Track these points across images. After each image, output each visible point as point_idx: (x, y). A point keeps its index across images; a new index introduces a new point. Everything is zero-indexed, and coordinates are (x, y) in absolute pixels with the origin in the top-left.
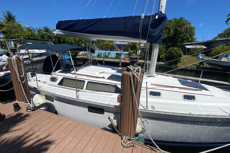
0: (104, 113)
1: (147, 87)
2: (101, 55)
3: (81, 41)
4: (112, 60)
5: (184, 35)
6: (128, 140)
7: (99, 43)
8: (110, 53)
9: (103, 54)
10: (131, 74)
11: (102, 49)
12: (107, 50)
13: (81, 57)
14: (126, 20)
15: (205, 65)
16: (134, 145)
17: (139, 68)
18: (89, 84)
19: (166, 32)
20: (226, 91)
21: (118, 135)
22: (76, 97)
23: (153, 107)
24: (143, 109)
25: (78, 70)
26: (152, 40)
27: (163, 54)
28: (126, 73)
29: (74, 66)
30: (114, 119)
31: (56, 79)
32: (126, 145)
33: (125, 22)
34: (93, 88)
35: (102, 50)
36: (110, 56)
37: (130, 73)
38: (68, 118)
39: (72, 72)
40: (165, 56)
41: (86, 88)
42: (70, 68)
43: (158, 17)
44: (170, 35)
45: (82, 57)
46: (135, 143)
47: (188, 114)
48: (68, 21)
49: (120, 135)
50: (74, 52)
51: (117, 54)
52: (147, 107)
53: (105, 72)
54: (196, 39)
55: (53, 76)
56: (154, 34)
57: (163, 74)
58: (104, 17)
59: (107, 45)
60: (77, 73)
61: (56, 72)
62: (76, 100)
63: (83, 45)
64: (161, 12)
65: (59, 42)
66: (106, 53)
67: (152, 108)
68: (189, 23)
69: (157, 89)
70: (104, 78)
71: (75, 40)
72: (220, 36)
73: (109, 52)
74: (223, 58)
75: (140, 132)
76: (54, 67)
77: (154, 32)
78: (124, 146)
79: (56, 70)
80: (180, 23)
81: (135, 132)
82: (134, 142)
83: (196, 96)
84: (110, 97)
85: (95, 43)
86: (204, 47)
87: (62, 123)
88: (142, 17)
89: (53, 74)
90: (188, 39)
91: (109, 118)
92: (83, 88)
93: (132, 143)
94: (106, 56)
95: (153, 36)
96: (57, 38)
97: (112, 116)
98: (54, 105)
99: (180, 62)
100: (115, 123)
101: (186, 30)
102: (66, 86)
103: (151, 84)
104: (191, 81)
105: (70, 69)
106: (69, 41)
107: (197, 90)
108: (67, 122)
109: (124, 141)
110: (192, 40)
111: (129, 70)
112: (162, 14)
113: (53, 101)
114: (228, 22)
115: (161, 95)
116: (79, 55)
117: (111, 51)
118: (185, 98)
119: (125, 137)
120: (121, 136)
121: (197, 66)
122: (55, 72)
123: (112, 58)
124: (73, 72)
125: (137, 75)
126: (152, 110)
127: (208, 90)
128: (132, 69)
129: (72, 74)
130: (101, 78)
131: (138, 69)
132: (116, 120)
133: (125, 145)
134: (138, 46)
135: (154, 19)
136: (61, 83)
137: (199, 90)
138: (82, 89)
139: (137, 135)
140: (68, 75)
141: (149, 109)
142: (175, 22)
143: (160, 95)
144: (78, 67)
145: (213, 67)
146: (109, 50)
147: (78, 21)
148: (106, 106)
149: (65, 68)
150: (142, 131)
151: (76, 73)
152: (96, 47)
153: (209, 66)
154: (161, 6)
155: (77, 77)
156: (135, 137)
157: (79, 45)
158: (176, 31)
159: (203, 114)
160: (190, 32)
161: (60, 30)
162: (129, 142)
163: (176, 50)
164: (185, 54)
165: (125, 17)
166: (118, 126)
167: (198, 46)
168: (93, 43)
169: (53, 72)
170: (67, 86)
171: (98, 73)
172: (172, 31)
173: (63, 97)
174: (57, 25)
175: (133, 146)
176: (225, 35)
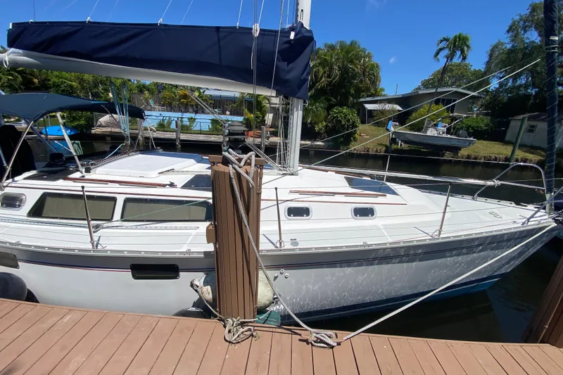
0: (178, 275)
1: (279, 199)
2: (170, 123)
3: (102, 84)
4: (202, 138)
5: (361, 81)
6: (239, 325)
7: (160, 92)
8: (195, 119)
9: (174, 123)
10: (232, 171)
11: (169, 106)
12: (187, 111)
13: (109, 129)
14: (222, 35)
15: (401, 145)
16: (254, 334)
17: (251, 156)
18: (129, 205)
19: (325, 72)
20: (430, 193)
21: (215, 320)
22: (90, 246)
23: (294, 242)
24: (274, 248)
25: (91, 167)
26: (287, 90)
27: (321, 122)
28: (221, 167)
29: (76, 158)
30: (206, 283)
31: (21, 201)
32: (235, 337)
33: (219, 40)
34: (144, 216)
35: (171, 111)
36: (196, 127)
37: (230, 169)
38: (71, 307)
39: (71, 176)
40: (327, 126)
41: (122, 217)
42: (67, 165)
43: (296, 35)
44: (334, 79)
45: (111, 132)
46: (256, 328)
47: (361, 246)
48: (46, 23)
49: (221, 320)
50: (80, 117)
51: (214, 122)
52: (280, 243)
53: (176, 169)
54: (384, 90)
55: (7, 190)
56: (289, 76)
57: (312, 166)
58: (160, 21)
59: (185, 96)
60: (88, 176)
61: (16, 179)
62: (92, 253)
63: (111, 95)
64: (302, 25)
65: (28, 86)
66: (182, 118)
67: (292, 244)
68: (369, 56)
69: (303, 201)
70: (172, 185)
71: (81, 81)
72: (426, 84)
73: (193, 115)
74: (430, 129)
75: (268, 302)
76: (8, 163)
77: (289, 72)
78: (230, 342)
79: (16, 172)
80: (350, 53)
81: (256, 304)
82: (254, 326)
83: (376, 207)
84: (194, 232)
85: (148, 90)
86: (398, 108)
87: (50, 322)
88: (253, 31)
89: (7, 186)
90: (368, 89)
91: (192, 285)
92: (112, 218)
93: (250, 330)
94: (183, 126)
95: (287, 81)
96: (19, 72)
97: (199, 278)
98: (21, 277)
99: (355, 140)
100: (207, 292)
101: (364, 71)
102: (57, 218)
103: (291, 192)
104: (369, 179)
105: (67, 168)
106: (62, 83)
107: (377, 196)
108: (68, 318)
109: (229, 331)
110: (376, 91)
111: (226, 162)
112: (303, 30)
113: (16, 266)
114: (438, 56)
115: (311, 213)
116: (100, 126)
117: (196, 112)
118: (356, 215)
119: (232, 320)
120: (223, 321)
121: (386, 146)
122: (13, 177)
123: (201, 132)
124: (77, 175)
125: (247, 173)
126: (292, 247)
127: (398, 195)
128: (233, 159)
129: (74, 180)
130: (164, 186)
131: (249, 158)
132: (209, 287)
133: (233, 339)
134: (265, 103)
135: (286, 39)
136: (37, 211)
137: (381, 195)
138: (110, 220)
139: (261, 311)
140: (60, 185)
141: (286, 247)
142: (342, 49)
143: (308, 214)
144: (93, 160)
145: (413, 147)
146: (191, 110)
147: (82, 25)
148: (182, 256)
149: (47, 166)
150: (274, 299)
151: (86, 177)
152: (151, 102)
153: (407, 145)
154: (300, 11)
155: (85, 189)
156: (257, 316)
157: (96, 95)
158: (344, 70)
159: (386, 242)
160: (371, 74)
161: (21, 51)
162: (241, 330)
163: (345, 113)
164: (363, 122)
165: (218, 28)
166: (214, 299)
167: (387, 105)
168: (141, 91)
169: (8, 178)
170: (61, 218)
171: (155, 173)
172: (336, 72)
173: (46, 250)
174: (10, 33)
175: (252, 335)
176: (434, 82)
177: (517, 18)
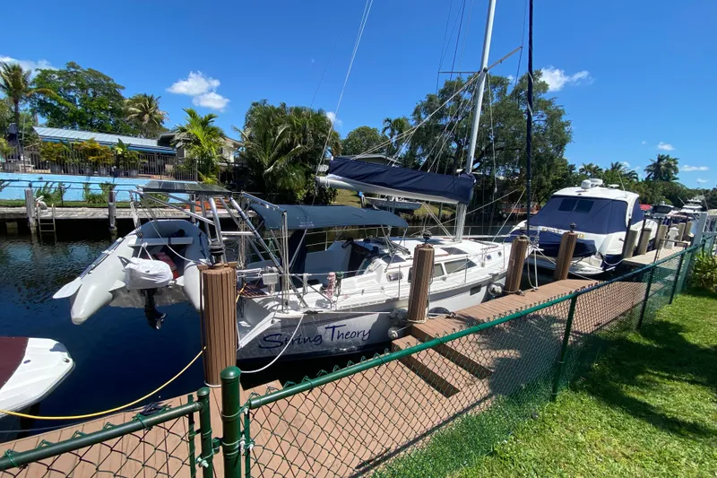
2: (61, 193)
12: (95, 173)
19: (299, 139)
31: (400, 275)
41: (447, 272)
44: (309, 146)
92: (444, 274)
177: (419, 103)
